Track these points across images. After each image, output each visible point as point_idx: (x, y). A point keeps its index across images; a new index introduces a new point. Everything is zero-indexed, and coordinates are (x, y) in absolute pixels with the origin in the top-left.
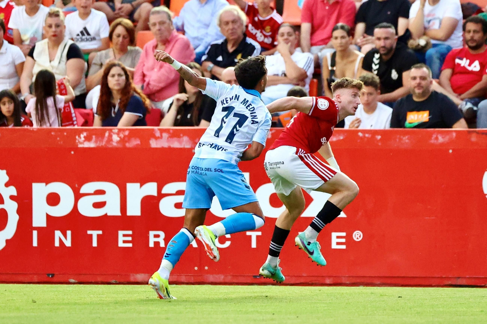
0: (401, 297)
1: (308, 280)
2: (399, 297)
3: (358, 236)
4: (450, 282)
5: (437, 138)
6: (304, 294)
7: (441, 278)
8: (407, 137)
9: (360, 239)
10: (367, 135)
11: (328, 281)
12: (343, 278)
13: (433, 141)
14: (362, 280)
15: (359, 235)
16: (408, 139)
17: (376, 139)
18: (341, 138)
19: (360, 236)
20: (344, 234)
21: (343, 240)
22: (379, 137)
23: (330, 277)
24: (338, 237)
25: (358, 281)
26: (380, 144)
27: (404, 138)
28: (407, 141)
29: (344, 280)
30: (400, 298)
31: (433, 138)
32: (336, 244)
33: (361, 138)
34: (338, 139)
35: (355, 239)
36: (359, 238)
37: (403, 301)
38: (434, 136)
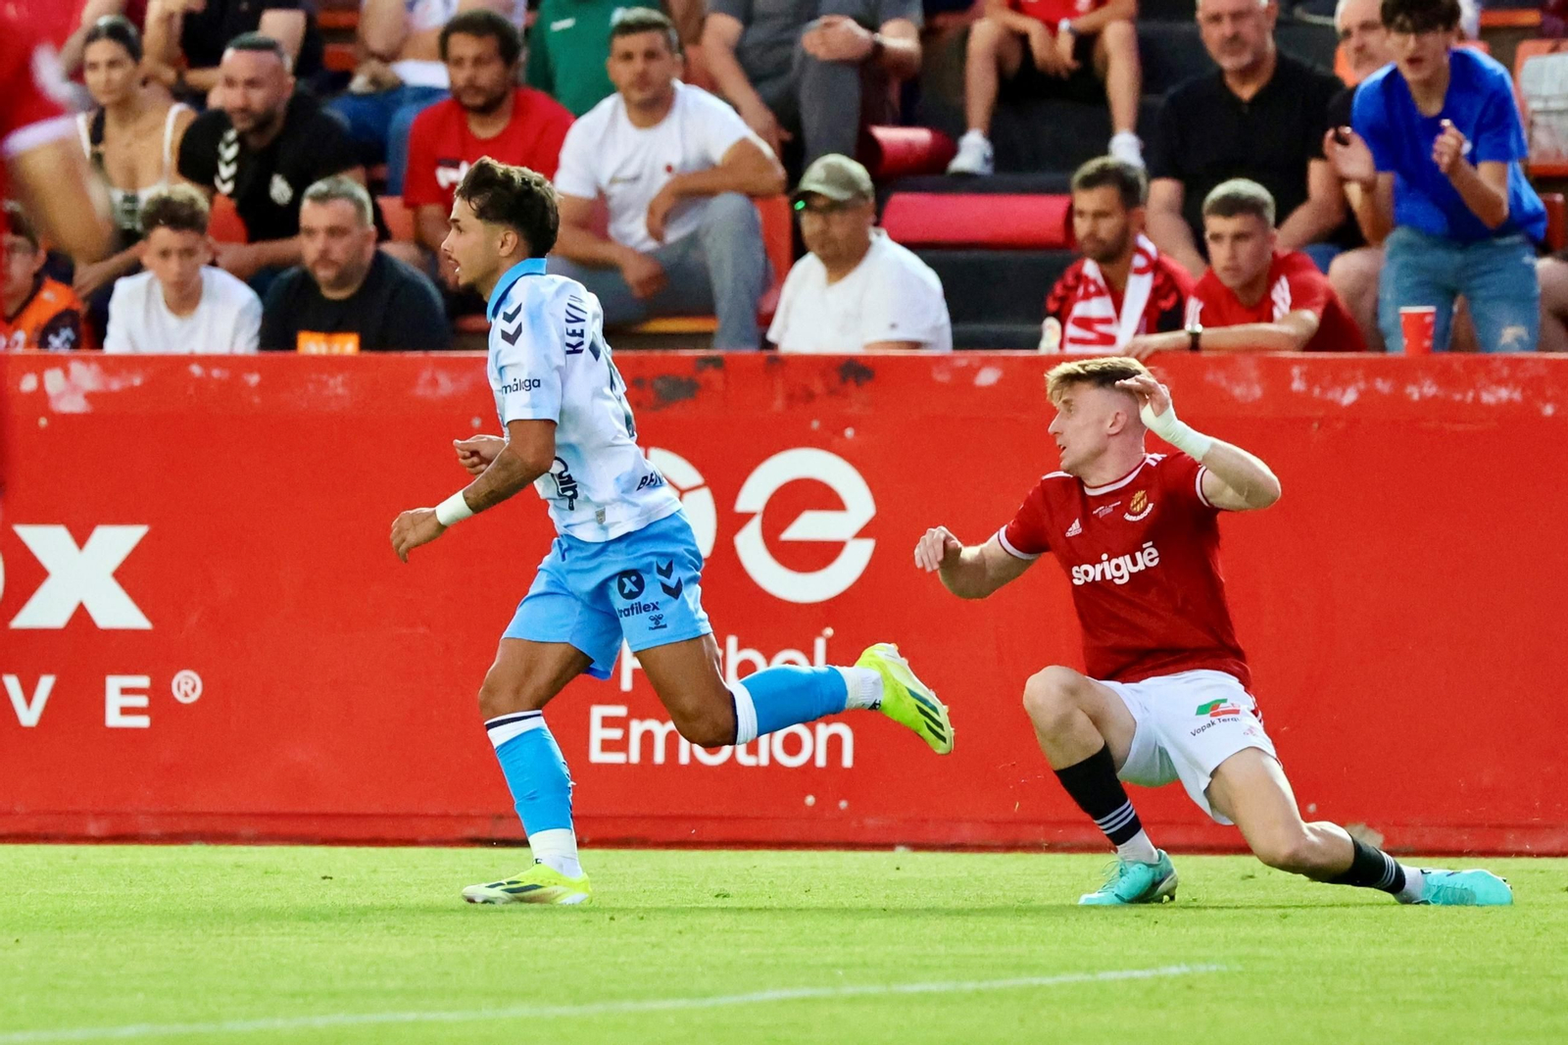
0: (331, 878)
1: (30, 826)
2: (325, 878)
3: (187, 686)
4: (471, 832)
5: (434, 382)
6: (25, 869)
7: (445, 816)
8: (340, 378)
9: (194, 697)
10: (216, 373)
11: (93, 829)
12: (141, 819)
13: (421, 390)
14: (202, 825)
15: (191, 684)
16: (344, 384)
17: (246, 385)
18: (137, 381)
19: (194, 689)
20: (143, 681)
21: (142, 701)
22: (254, 379)
23: (98, 815)
24: (125, 691)
25: (186, 826)
26: (257, 400)
27: (332, 382)
28: (340, 391)
29: (144, 824)
30: (328, 880)
31: (421, 382)
32: (117, 711)
33: (199, 381)
34: (127, 384)
35: (179, 697)
36: (190, 692)
37: (338, 890)
38: (426, 375)
